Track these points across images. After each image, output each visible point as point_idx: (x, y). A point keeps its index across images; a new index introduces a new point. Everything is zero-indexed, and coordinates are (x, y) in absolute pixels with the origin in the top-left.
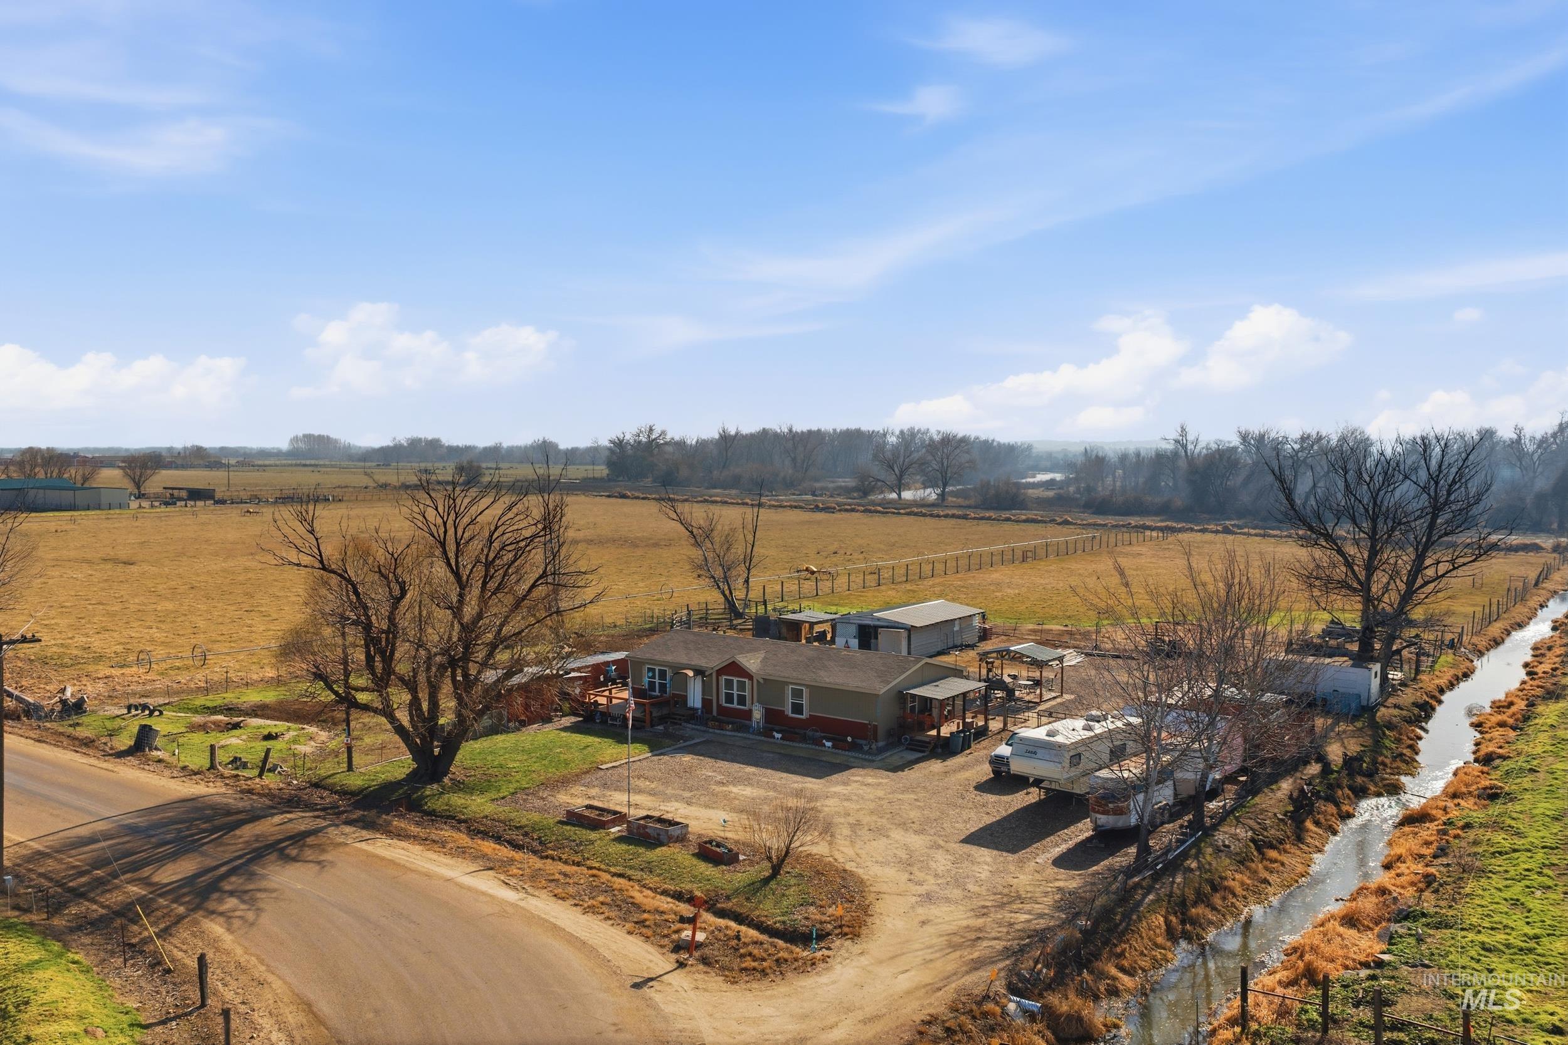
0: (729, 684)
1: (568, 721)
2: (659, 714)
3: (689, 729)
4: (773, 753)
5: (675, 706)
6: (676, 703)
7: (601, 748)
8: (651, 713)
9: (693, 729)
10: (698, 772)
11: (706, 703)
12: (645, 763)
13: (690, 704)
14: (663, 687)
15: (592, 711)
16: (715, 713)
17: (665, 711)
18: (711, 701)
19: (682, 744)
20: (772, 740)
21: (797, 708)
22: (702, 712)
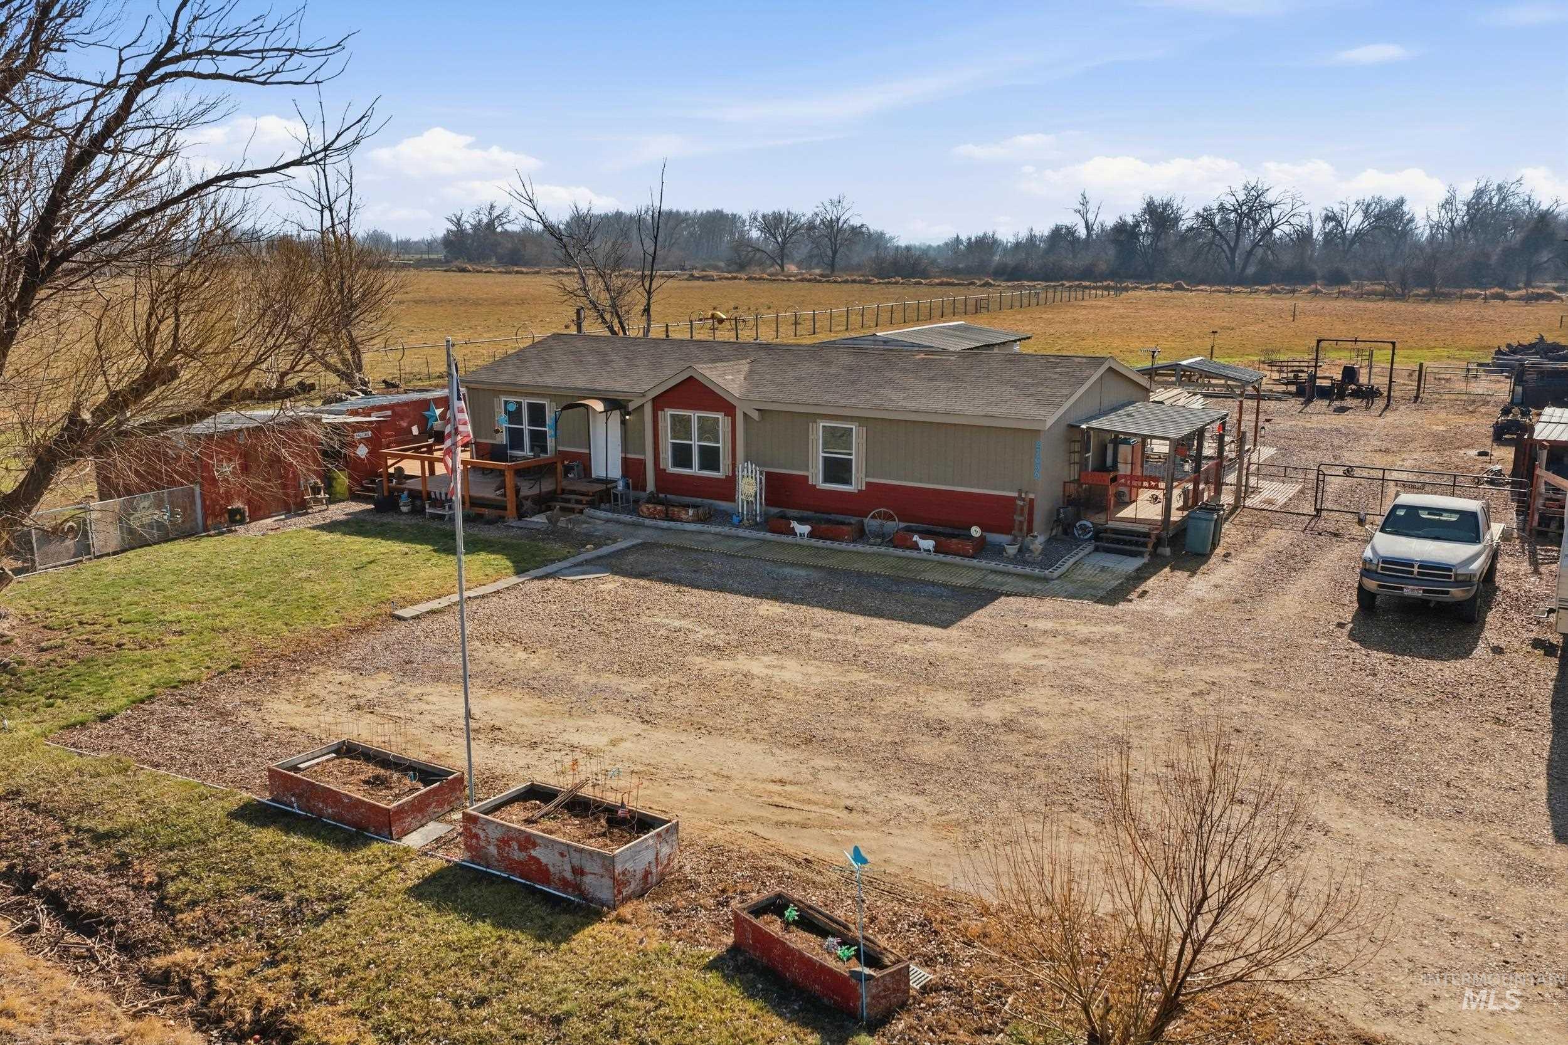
0: (681, 426)
1: (339, 511)
2: (535, 491)
3: (599, 519)
4: (807, 566)
5: (566, 475)
6: (568, 470)
7: (406, 567)
8: (517, 491)
9: (608, 521)
10: (644, 620)
11: (632, 468)
12: (510, 600)
13: (598, 471)
14: (539, 440)
15: (391, 491)
16: (651, 486)
17: (547, 486)
18: (642, 463)
19: (590, 552)
20: (790, 539)
21: (837, 470)
22: (627, 486)
